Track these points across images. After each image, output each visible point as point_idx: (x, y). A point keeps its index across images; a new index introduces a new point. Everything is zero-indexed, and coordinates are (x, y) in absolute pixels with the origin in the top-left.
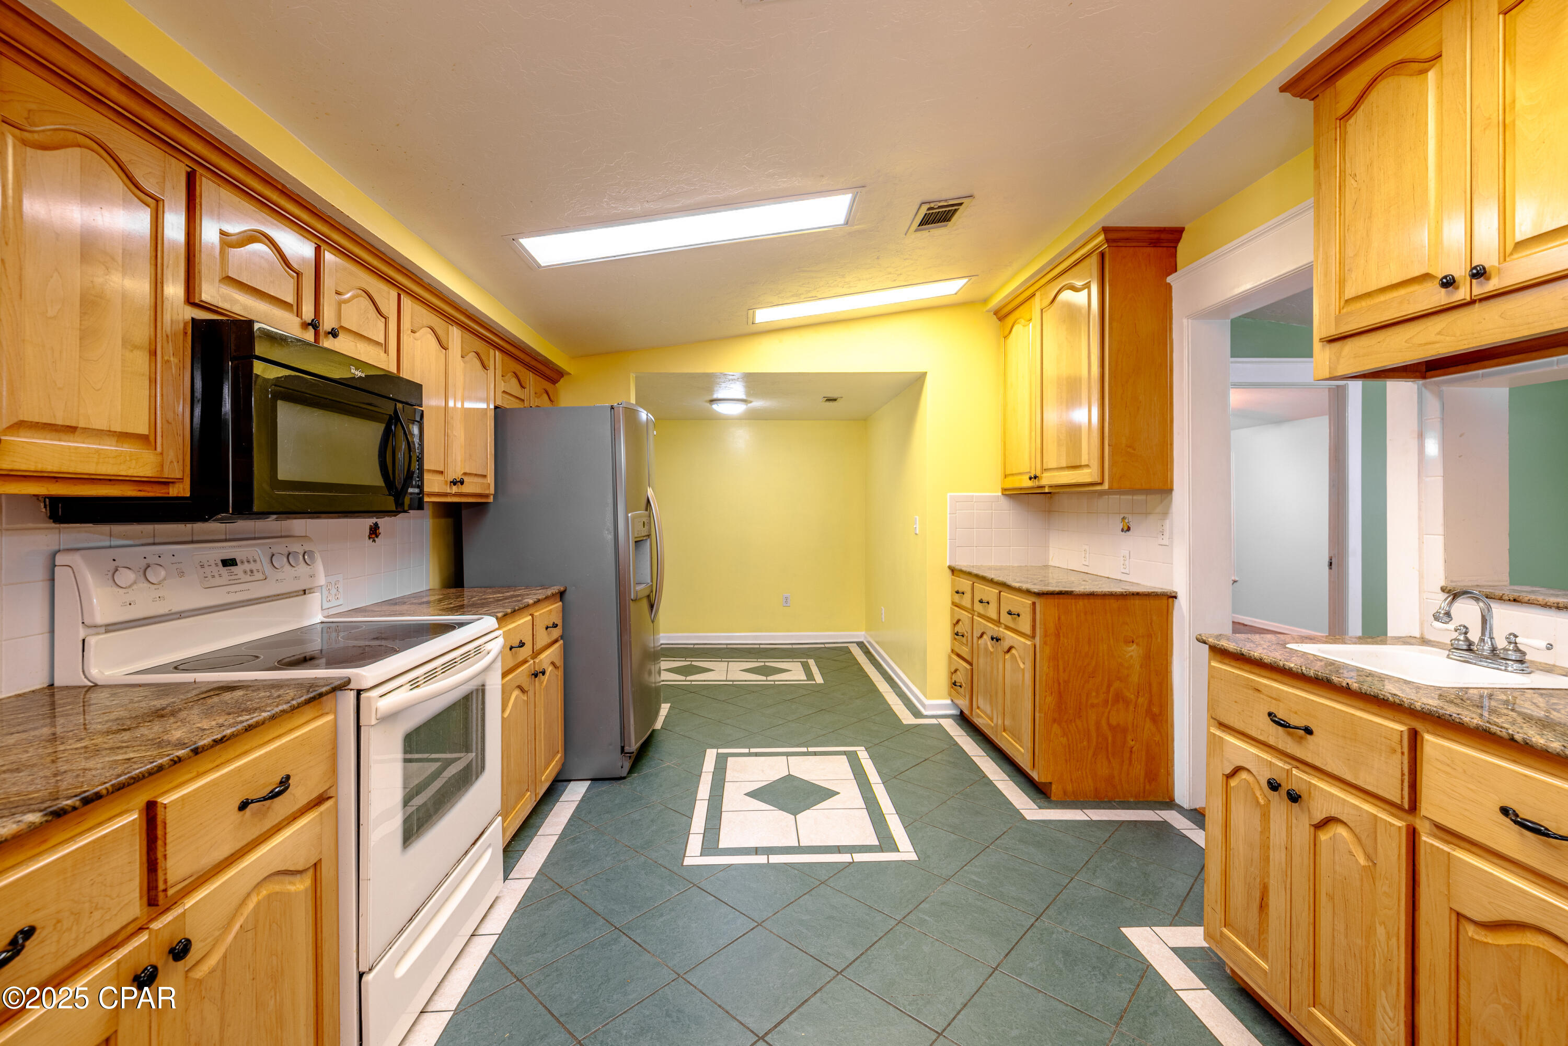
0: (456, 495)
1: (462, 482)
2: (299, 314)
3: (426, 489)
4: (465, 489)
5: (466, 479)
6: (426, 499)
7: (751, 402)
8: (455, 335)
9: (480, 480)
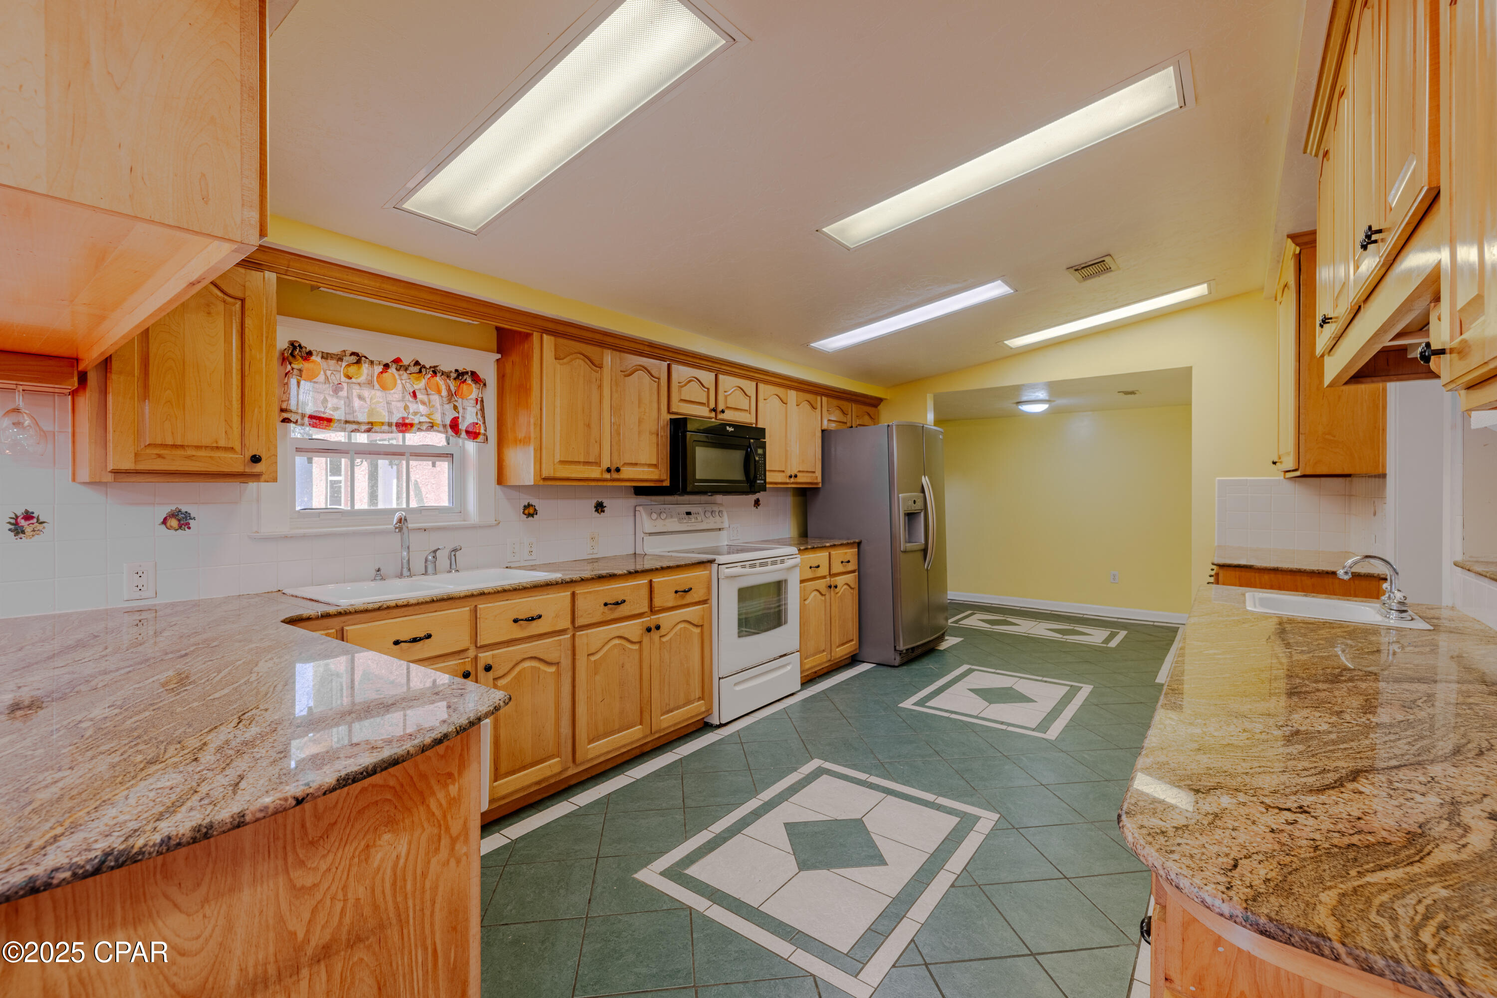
0: (793, 483)
1: (796, 476)
2: (708, 407)
3: (768, 480)
4: (799, 480)
5: (798, 474)
6: (767, 486)
7: (1054, 401)
8: (792, 395)
9: (811, 475)
